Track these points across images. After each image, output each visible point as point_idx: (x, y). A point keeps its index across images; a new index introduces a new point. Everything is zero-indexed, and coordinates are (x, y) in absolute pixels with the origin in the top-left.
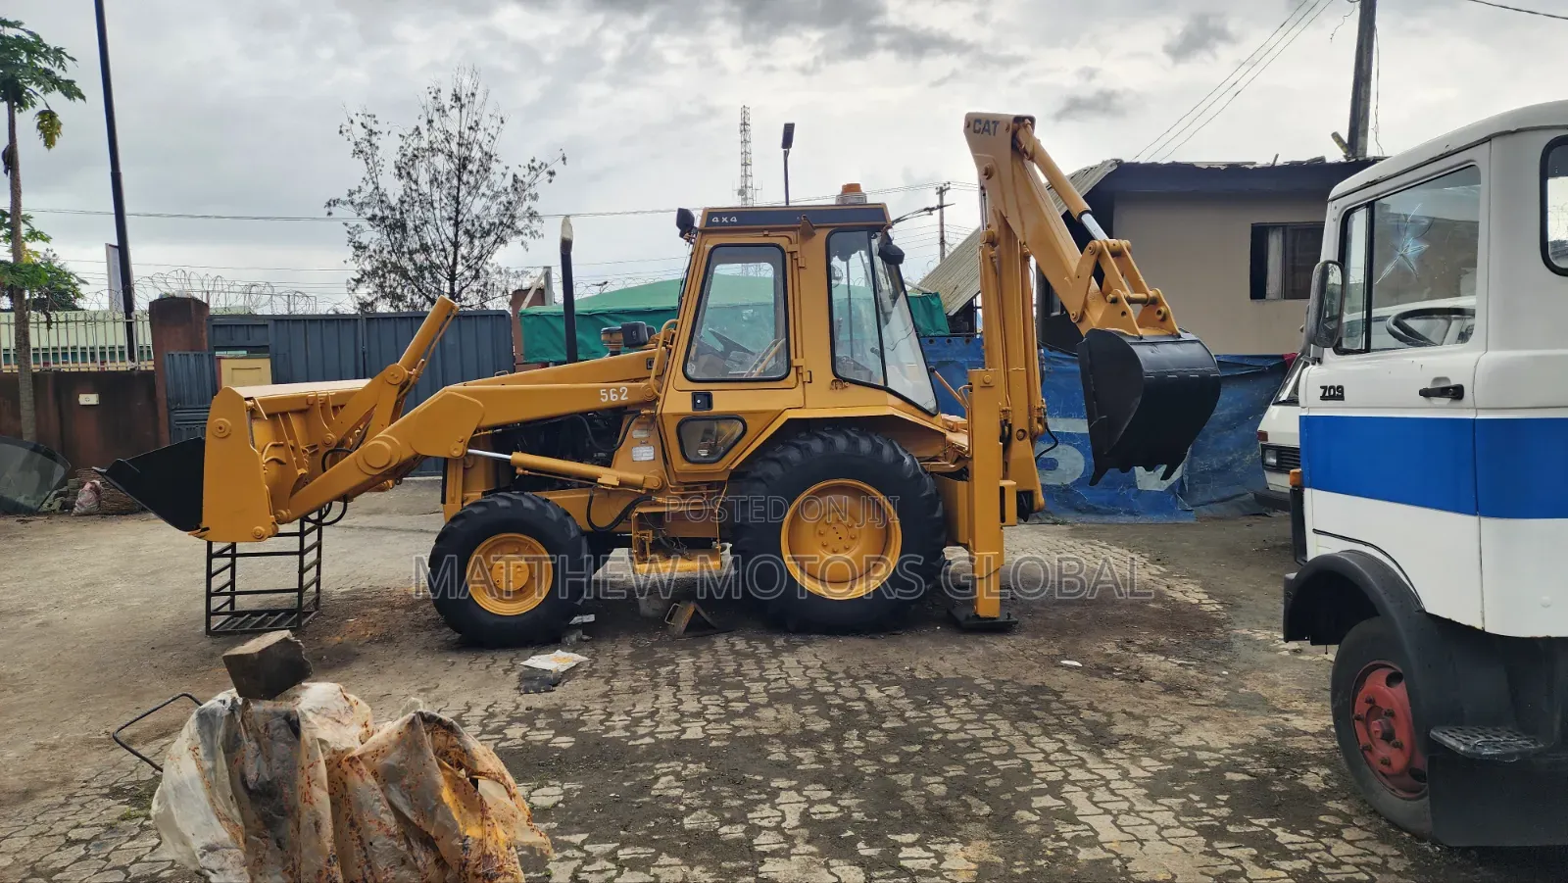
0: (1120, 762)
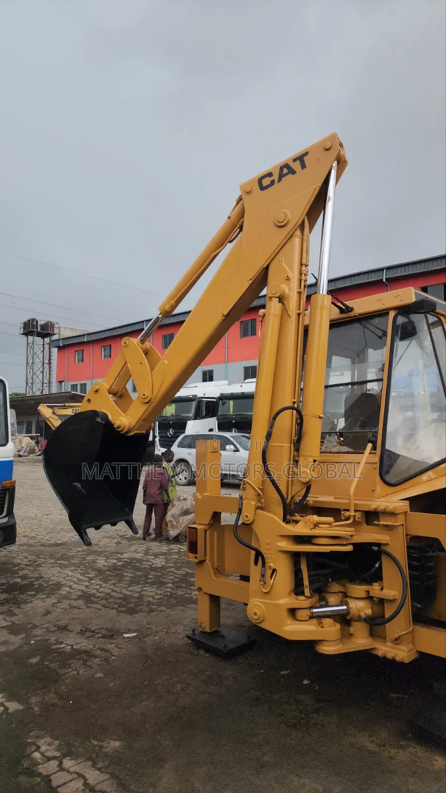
0: (74, 591)
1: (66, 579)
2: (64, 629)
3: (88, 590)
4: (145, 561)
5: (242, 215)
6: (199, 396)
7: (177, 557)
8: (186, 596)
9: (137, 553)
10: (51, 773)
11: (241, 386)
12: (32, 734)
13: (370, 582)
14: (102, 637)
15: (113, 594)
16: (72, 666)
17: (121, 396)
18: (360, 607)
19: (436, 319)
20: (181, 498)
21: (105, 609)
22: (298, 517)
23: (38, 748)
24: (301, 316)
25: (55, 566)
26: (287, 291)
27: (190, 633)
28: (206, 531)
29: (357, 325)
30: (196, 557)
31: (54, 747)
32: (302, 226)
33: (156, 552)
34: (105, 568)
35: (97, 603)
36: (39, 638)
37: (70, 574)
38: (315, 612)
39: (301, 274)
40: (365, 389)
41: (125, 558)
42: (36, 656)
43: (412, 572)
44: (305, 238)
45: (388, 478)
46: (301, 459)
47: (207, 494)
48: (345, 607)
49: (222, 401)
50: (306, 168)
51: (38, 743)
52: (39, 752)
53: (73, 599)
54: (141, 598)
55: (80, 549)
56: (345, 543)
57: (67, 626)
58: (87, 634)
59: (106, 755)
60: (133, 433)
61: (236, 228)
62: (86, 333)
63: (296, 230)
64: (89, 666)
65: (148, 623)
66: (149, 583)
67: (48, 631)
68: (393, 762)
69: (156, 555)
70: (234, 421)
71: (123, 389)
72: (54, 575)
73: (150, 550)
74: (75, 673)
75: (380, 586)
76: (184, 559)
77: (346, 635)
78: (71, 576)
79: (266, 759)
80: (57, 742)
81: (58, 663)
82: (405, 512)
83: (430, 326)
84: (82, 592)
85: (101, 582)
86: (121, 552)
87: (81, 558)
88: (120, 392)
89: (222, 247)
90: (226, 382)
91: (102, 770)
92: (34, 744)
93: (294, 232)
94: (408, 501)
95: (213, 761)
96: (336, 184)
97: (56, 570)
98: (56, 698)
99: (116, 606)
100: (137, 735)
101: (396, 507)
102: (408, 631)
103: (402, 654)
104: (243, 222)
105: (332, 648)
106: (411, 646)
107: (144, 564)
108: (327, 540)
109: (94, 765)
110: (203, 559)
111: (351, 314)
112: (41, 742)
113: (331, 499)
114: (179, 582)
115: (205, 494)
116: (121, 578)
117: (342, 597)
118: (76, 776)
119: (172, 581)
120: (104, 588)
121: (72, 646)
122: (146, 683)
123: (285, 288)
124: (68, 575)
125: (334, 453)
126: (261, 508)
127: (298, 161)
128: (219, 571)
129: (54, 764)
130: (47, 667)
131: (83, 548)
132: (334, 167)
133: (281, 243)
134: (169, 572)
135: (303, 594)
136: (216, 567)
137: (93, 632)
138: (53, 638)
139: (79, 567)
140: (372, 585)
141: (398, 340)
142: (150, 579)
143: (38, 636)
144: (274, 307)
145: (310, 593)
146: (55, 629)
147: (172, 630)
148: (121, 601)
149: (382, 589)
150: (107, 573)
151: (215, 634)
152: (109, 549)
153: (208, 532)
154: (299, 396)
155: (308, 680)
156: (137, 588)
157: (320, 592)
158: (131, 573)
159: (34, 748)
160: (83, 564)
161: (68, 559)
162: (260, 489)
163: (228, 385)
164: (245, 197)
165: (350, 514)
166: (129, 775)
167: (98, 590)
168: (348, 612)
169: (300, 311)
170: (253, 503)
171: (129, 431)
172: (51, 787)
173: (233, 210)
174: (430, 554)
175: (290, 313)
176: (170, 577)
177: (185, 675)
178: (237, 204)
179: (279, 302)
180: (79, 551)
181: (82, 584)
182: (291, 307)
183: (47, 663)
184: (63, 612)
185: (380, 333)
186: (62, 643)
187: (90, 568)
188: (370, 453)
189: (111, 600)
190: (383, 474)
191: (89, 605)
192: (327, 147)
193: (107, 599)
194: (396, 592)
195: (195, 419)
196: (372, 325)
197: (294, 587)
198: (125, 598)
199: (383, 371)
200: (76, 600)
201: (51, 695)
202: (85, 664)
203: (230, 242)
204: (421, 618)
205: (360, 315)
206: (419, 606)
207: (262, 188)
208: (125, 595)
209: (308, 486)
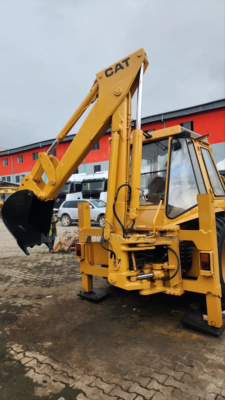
0: (18, 279)
1: (13, 274)
2: (16, 296)
3: (25, 278)
4: (52, 263)
5: (97, 89)
6: (72, 181)
7: (68, 260)
8: (74, 277)
9: (47, 259)
10: (20, 359)
11: (94, 176)
12: (8, 343)
13: (163, 262)
14: (36, 299)
15: (38, 279)
16: (23, 312)
17: (39, 182)
18: (159, 274)
19: (190, 140)
20: (68, 232)
21: (35, 286)
22: (129, 235)
23: (12, 349)
24: (129, 140)
25: (6, 268)
26: (122, 128)
27: (79, 293)
28: (84, 245)
29: (154, 144)
30: (80, 258)
31: (20, 348)
32: (128, 96)
33: (57, 258)
34: (32, 268)
35: (31, 284)
36: (4, 302)
37: (15, 271)
38: (139, 277)
39: (128, 120)
40: (157, 175)
41: (42, 262)
42: (4, 310)
43: (182, 257)
44: (129, 101)
45: (170, 216)
46: (131, 208)
47: (84, 228)
48: (152, 274)
49: (84, 183)
50: (129, 66)
51: (12, 347)
52: (13, 351)
53: (18, 283)
54: (52, 280)
55: (18, 260)
56: (151, 246)
57: (17, 295)
58: (28, 298)
59: (46, 349)
60: (47, 200)
61: (95, 96)
62: (8, 149)
63: (125, 98)
64: (31, 312)
65: (57, 291)
66: (55, 273)
67: (8, 298)
68: (175, 338)
69: (57, 260)
70: (90, 193)
71: (40, 179)
72: (6, 273)
73: (54, 257)
74: (25, 315)
75: (167, 264)
76: (71, 261)
77: (153, 286)
78: (15, 272)
79: (119, 342)
80: (21, 346)
81: (16, 312)
82: (178, 230)
83: (188, 144)
84: (22, 279)
85: (31, 274)
86: (39, 259)
87: (19, 264)
88: (38, 180)
89: (88, 106)
90: (86, 174)
91: (45, 355)
92: (10, 347)
93: (124, 99)
94: (179, 225)
95: (96, 346)
96: (144, 74)
97: (7, 270)
98: (17, 327)
99: (40, 284)
100: (59, 339)
101: (174, 228)
102: (180, 282)
103: (178, 292)
104: (98, 93)
105: (147, 292)
106: (181, 289)
107: (51, 265)
108: (143, 244)
109: (40, 353)
110: (84, 258)
111: (151, 139)
112: (13, 346)
113: (144, 226)
114: (70, 271)
115: (83, 228)
116: (41, 272)
117: (150, 270)
118: (32, 358)
119: (66, 271)
120: (33, 276)
121: (21, 304)
122: (60, 317)
123: (120, 126)
124: (13, 272)
125: (145, 205)
126: (113, 232)
127: (125, 62)
128: (92, 263)
129: (21, 355)
130: (10, 314)
131: (19, 259)
132: (142, 66)
133: (118, 104)
134: (65, 267)
135: (133, 270)
136: (90, 262)
137: (31, 297)
138: (11, 301)
139: (19, 268)
140: (164, 264)
141: (173, 151)
142: (55, 271)
143: (3, 301)
144: (115, 136)
145: (137, 269)
146: (11, 297)
147: (70, 292)
148: (42, 282)
149: (168, 265)
150: (33, 270)
151: (91, 293)
152: (32, 259)
153: (86, 246)
154: (129, 179)
155: (135, 309)
156: (50, 276)
157: (141, 268)
158: (46, 269)
159: (10, 349)
160: (21, 266)
161: (12, 265)
162: (112, 223)
163: (87, 175)
164: (98, 80)
165: (154, 232)
166: (57, 356)
167: (30, 278)
168: (153, 276)
169: (128, 138)
170: (109, 230)
171: (45, 199)
172: (22, 364)
173: (93, 87)
174: (189, 248)
175: (123, 139)
176: (65, 270)
177: (79, 312)
178: (95, 83)
179: (118, 134)
180: (18, 261)
181: (22, 275)
182: (124, 136)
183: (10, 312)
184: (14, 289)
185: (164, 148)
186: (16, 303)
187: (24, 268)
188: (161, 205)
189: (37, 282)
190: (167, 214)
191: (27, 285)
192: (139, 56)
193: (35, 282)
194: (175, 266)
195: (71, 193)
196: (161, 144)
197: (129, 267)
198: (44, 280)
199: (166, 166)
200: (20, 283)
201: (14, 326)
202: (29, 311)
203: (92, 103)
204: (185, 276)
205: (155, 139)
206: (184, 271)
207: (107, 76)
208: (44, 279)
209: (134, 221)
